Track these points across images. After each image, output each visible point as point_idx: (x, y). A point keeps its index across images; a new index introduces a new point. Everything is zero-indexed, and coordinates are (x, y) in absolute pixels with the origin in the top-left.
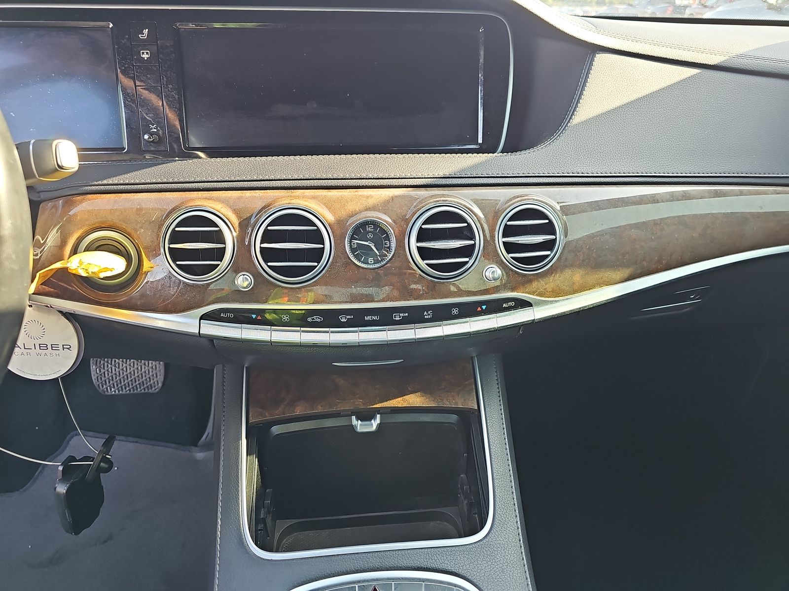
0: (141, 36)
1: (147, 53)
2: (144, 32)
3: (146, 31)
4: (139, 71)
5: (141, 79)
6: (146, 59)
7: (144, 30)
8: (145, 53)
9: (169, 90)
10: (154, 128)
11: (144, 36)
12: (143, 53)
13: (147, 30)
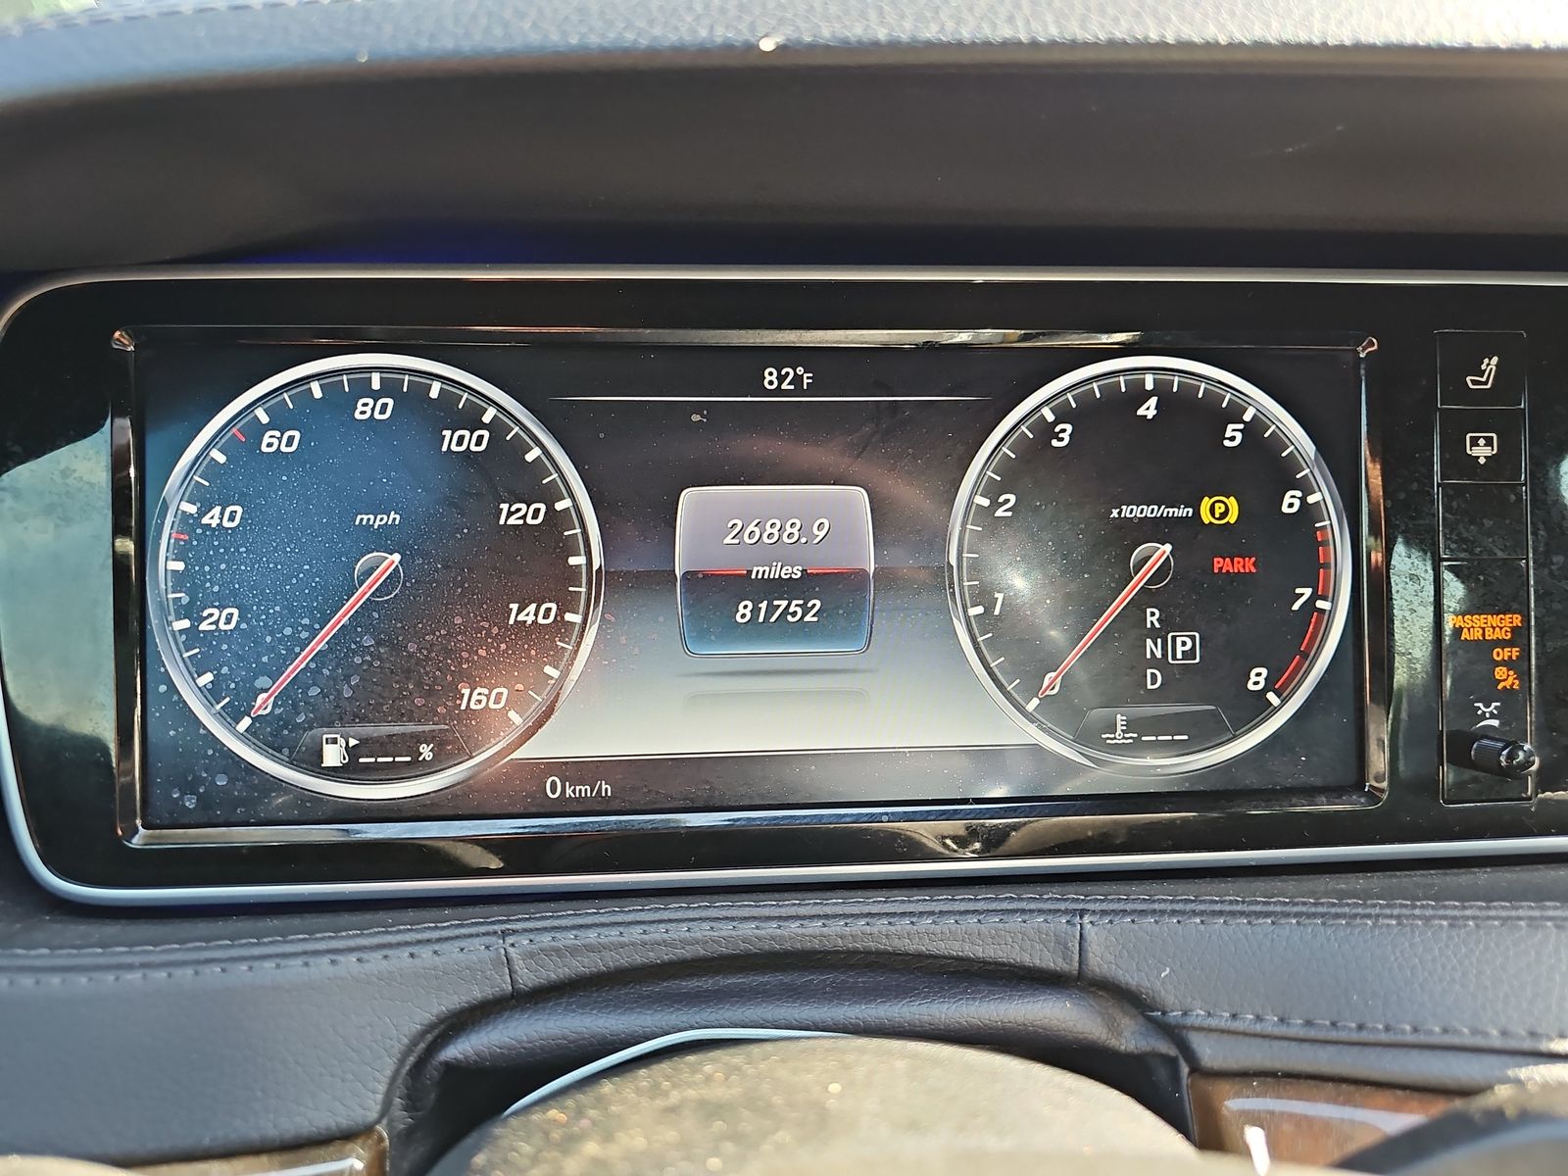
0: (1474, 382)
1: (1489, 442)
2: (1483, 367)
3: (1491, 365)
4: (1455, 504)
5: (1459, 534)
6: (1482, 461)
7: (1486, 361)
8: (1482, 442)
9: (1551, 573)
10: (1493, 716)
11: (1484, 379)
12: (1474, 442)
13: (1495, 360)
